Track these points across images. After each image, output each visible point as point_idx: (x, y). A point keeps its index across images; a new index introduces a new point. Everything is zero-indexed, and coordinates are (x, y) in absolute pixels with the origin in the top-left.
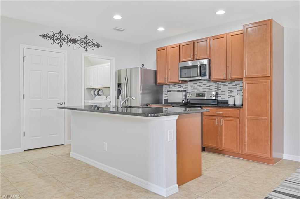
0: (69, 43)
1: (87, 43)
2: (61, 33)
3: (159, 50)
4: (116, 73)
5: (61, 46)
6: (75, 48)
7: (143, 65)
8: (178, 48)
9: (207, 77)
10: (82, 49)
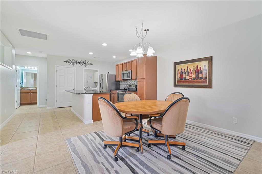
0: (77, 64)
1: (85, 64)
2: (73, 60)
3: (117, 65)
4: (100, 76)
5: (73, 65)
6: (80, 66)
7: (109, 73)
8: (122, 65)
9: (130, 78)
10: (83, 66)
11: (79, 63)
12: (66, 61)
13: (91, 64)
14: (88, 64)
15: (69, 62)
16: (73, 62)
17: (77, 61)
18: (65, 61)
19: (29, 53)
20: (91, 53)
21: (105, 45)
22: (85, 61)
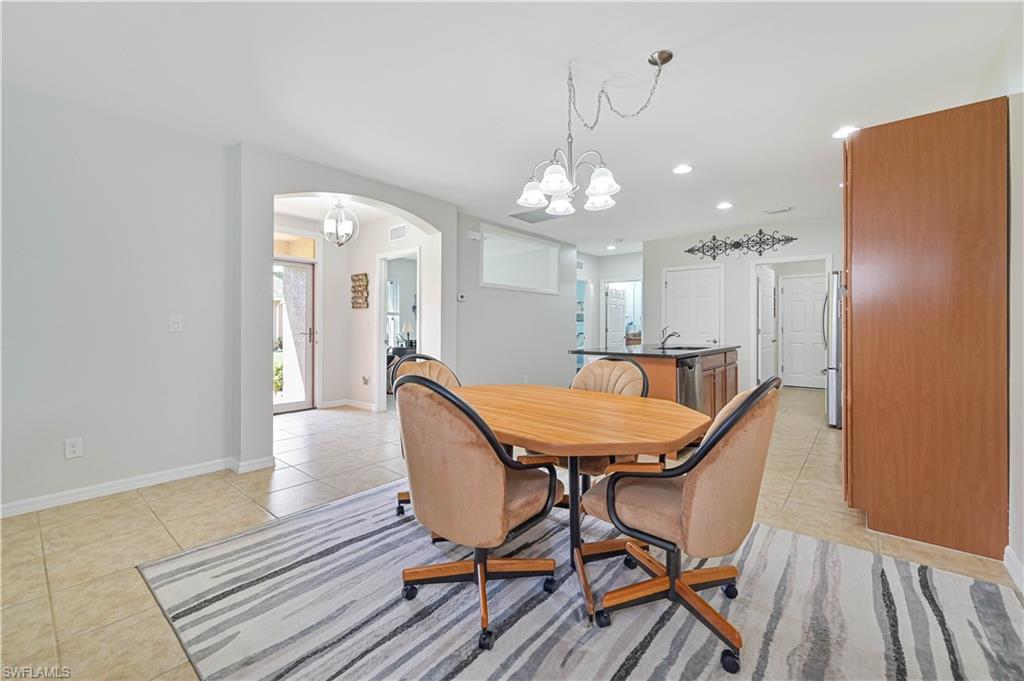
2: (714, 239)
5: (714, 258)
10: (753, 254)
11: (737, 245)
12: (691, 251)
13: (789, 240)
14: (775, 241)
15: (702, 250)
16: (714, 248)
17: (728, 241)
18: (689, 251)
19: (611, 248)
21: (683, 169)
22: (761, 232)
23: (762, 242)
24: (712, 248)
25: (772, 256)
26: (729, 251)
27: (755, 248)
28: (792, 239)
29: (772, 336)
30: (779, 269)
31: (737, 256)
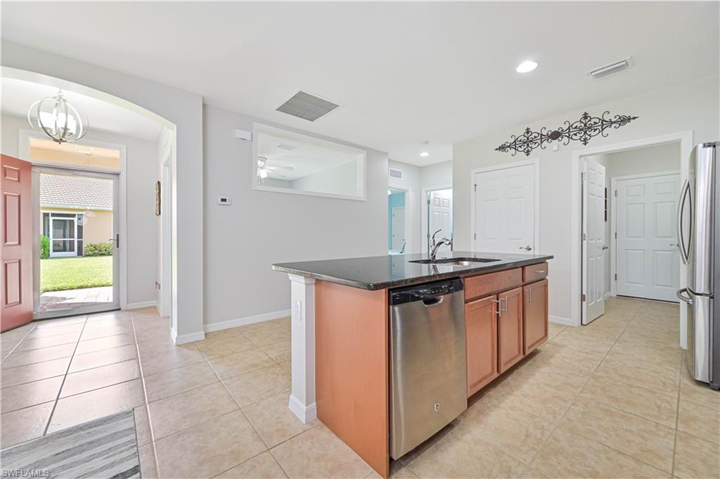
2: (528, 132)
11: (555, 135)
12: (502, 148)
13: (624, 120)
14: (604, 124)
15: (514, 145)
16: (528, 142)
18: (500, 148)
20: (527, 66)
22: (586, 115)
23: (587, 127)
24: (526, 143)
25: (601, 144)
26: (545, 143)
27: (578, 137)
28: (629, 119)
29: (602, 243)
30: (613, 161)
31: (556, 148)
